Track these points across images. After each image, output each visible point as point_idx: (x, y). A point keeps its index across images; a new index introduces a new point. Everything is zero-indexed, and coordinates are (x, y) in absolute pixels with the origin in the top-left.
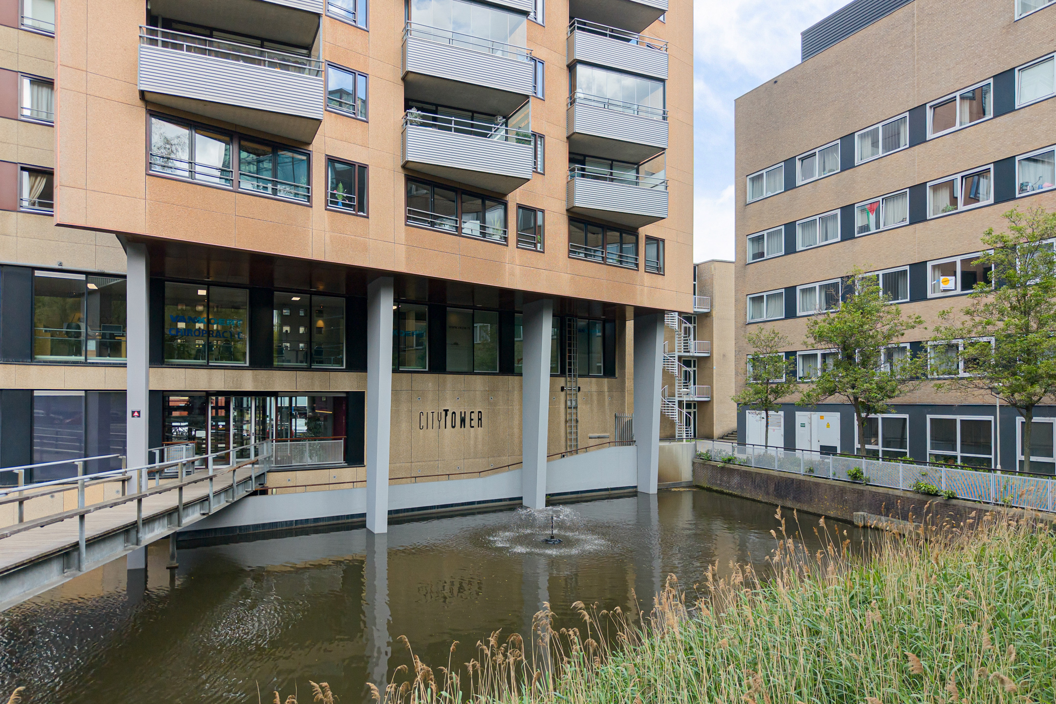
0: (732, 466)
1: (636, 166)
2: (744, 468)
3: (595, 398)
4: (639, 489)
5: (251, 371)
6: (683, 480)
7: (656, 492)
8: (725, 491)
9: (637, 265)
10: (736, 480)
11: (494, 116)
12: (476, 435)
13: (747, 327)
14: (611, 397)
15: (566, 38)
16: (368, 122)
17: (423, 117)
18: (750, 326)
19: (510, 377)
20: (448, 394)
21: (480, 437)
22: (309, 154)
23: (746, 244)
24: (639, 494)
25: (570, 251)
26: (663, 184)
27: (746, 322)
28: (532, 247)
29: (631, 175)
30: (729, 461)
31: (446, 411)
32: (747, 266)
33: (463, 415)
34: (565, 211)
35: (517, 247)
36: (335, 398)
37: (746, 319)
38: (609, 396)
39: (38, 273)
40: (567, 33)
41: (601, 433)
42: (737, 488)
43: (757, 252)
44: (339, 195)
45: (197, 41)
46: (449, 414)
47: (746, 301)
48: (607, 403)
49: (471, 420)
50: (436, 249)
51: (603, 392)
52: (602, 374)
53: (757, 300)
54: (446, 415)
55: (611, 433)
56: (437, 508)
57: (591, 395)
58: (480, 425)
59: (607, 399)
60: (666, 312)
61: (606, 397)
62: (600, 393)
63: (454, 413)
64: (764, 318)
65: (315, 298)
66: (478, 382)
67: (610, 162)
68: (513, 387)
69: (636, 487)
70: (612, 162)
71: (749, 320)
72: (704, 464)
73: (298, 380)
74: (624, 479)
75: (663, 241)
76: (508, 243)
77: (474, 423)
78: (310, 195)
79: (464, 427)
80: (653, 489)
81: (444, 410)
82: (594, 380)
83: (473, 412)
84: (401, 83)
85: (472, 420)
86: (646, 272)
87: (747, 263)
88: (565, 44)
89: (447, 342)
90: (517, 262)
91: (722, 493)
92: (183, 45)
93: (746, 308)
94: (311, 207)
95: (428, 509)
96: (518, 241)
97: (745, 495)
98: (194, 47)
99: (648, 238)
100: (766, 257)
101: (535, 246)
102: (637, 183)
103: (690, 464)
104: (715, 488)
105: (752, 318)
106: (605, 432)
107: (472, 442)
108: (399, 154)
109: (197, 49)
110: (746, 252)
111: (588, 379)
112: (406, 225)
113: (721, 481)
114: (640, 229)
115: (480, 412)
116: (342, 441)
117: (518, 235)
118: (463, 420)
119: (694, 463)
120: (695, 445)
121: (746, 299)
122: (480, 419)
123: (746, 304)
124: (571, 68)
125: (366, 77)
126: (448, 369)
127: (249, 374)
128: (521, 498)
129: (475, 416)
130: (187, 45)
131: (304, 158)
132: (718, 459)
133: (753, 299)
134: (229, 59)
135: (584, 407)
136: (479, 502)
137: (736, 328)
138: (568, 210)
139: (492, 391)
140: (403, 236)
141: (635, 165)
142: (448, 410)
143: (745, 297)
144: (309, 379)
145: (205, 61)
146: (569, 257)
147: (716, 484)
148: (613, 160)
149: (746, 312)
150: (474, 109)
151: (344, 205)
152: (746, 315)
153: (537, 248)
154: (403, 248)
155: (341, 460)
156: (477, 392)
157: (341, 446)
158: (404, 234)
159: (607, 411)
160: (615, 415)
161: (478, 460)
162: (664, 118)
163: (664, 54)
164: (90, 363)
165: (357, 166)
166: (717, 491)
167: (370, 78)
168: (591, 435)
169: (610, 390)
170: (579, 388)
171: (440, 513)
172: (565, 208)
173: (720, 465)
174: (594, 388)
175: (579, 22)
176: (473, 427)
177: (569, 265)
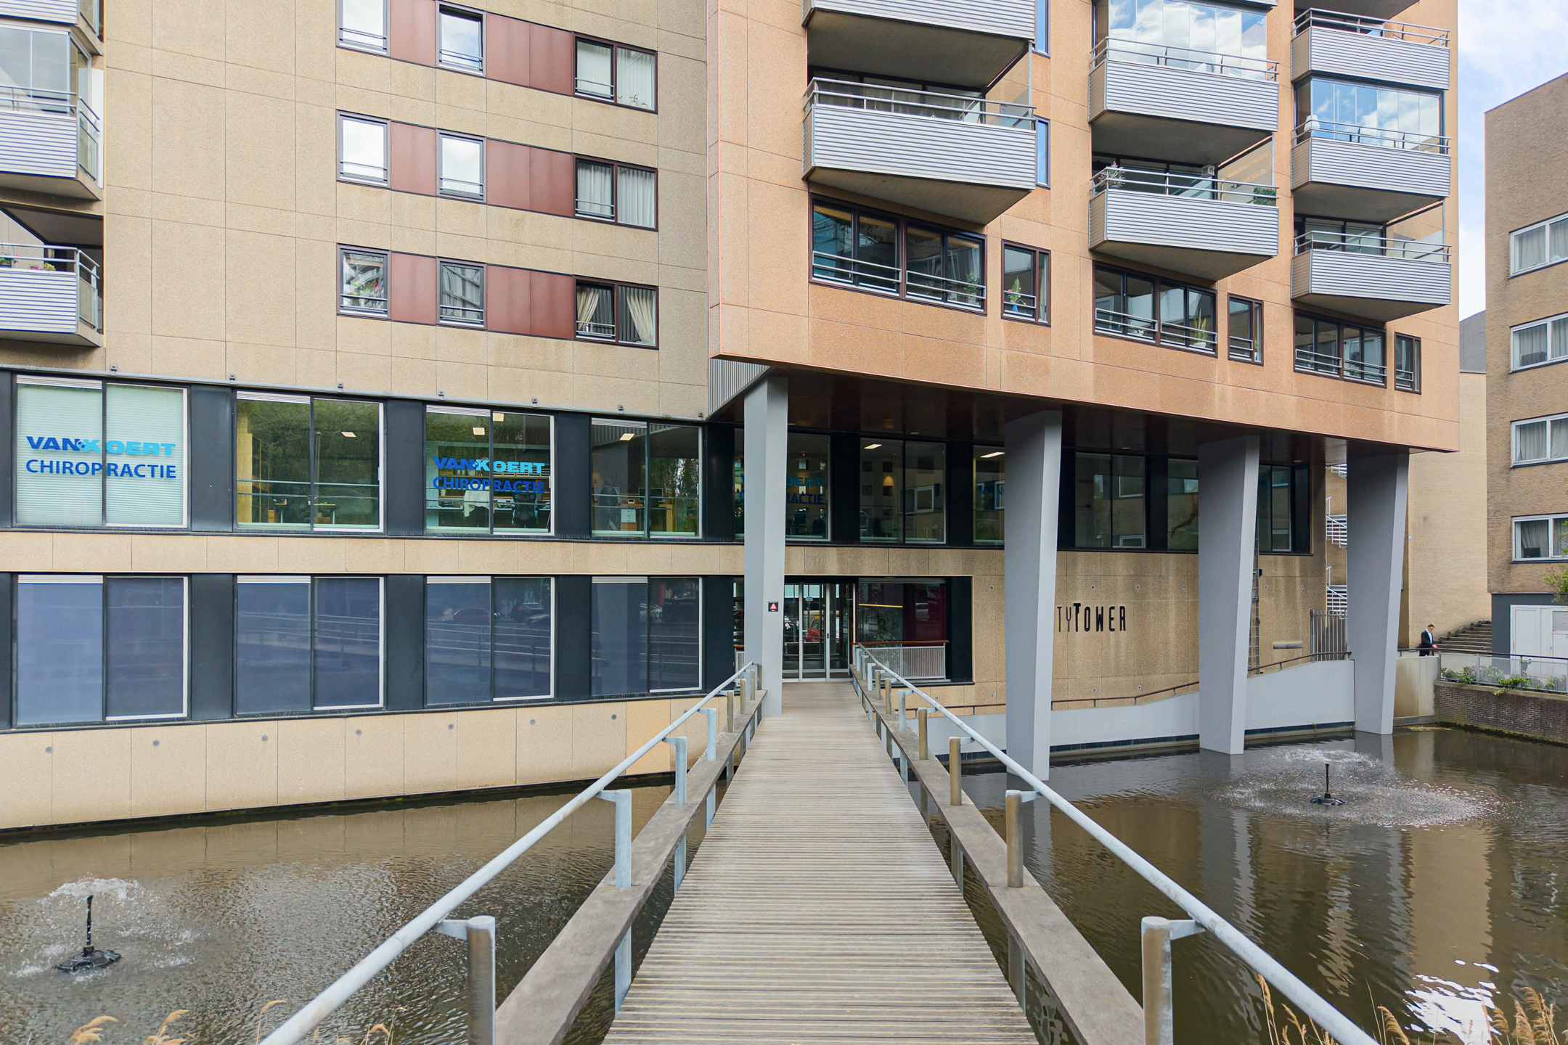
0: (1521, 693)
1: (1381, 228)
2: (1548, 696)
3: (1282, 586)
4: (1358, 727)
5: (835, 549)
6: (1421, 714)
7: (1391, 732)
8: (1506, 732)
9: (1384, 379)
10: (1530, 714)
11: (1201, 166)
12: (1117, 641)
13: (1512, 472)
14: (1305, 584)
15: (1290, 39)
16: (1049, 189)
17: (1127, 176)
18: (1517, 470)
19: (1163, 556)
20: (1080, 580)
21: (1123, 645)
22: (983, 240)
23: (1509, 340)
24: (1357, 736)
25: (1296, 362)
26: (1441, 252)
27: (1510, 464)
28: (1246, 357)
29: (1372, 241)
30: (1515, 684)
31: (1077, 606)
32: (1513, 376)
33: (1100, 613)
34: (1290, 302)
35: (1229, 359)
36: (905, 585)
37: (1510, 460)
38: (1303, 582)
39: (595, 421)
40: (1291, 33)
41: (1290, 640)
42: (1534, 727)
43: (1530, 353)
44: (1014, 295)
45: (881, 93)
46: (1082, 609)
47: (1510, 431)
48: (1299, 594)
49: (1111, 619)
50: (1130, 367)
51: (1293, 577)
52: (1290, 550)
53: (1531, 429)
54: (1077, 611)
55: (1304, 640)
56: (1082, 748)
57: (1277, 581)
58: (1123, 627)
59: (1299, 587)
60: (1411, 450)
61: (1298, 584)
62: (1289, 578)
63: (1088, 609)
64: (1548, 458)
65: (909, 445)
66: (1120, 564)
67: (1342, 223)
68: (1167, 571)
69: (1352, 723)
70: (1345, 224)
71: (1514, 461)
72: (1459, 689)
73: (891, 560)
74: (1337, 711)
75: (1418, 340)
76: (1217, 353)
77: (1115, 624)
78: (984, 298)
79: (1102, 630)
80: (1387, 728)
81: (1075, 604)
82: (1280, 558)
83: (1113, 608)
84: (1088, 128)
85: (1113, 619)
86: (1396, 389)
87: (1512, 370)
88: (1289, 48)
89: (1076, 504)
90: (1229, 381)
91: (1499, 734)
92: (863, 100)
93: (1510, 442)
94: (986, 315)
95: (1069, 749)
96: (1231, 349)
97: (1551, 738)
98: (878, 102)
99: (1399, 337)
100: (1549, 359)
101: (1252, 356)
102: (1383, 252)
103: (1431, 689)
104: (1484, 727)
105: (1521, 458)
106: (1297, 638)
107: (1112, 652)
108: (1086, 232)
109: (880, 105)
110: (1509, 354)
111: (1271, 558)
112: (1095, 334)
113: (1497, 715)
114: (1389, 324)
115: (1122, 608)
116: (944, 647)
117: (1231, 341)
118: (1100, 620)
119: (1437, 688)
120: (1439, 660)
121: (1510, 428)
122: (1122, 618)
123: (1509, 435)
124: (1300, 85)
125: (1047, 124)
126: (1078, 544)
127: (832, 552)
128: (1197, 737)
129: (1116, 614)
130: (868, 100)
131: (977, 246)
132: (1487, 680)
133: (1522, 428)
134: (919, 115)
135: (1266, 600)
136: (1137, 742)
137: (1490, 474)
138: (1293, 300)
139: (1139, 576)
140: (1090, 349)
141: (1381, 226)
142: (1079, 605)
143: (1508, 425)
144: (904, 559)
145: (890, 120)
146: (1295, 371)
147: (1488, 721)
148: (1346, 220)
149: (1510, 449)
150: (1171, 158)
151: (1020, 309)
152: (1510, 453)
153: (1253, 359)
154: (1091, 367)
155: (941, 674)
156: (1119, 578)
157: (942, 655)
158: (1092, 347)
159: (1300, 607)
160: (1311, 613)
161: (1120, 679)
162: (1442, 151)
163: (1443, 50)
164: (654, 539)
165: (1037, 254)
166: (1487, 732)
167: (1052, 124)
168: (1276, 643)
169: (1304, 574)
170: (1261, 571)
171: (1086, 755)
172: (1289, 297)
173: (1498, 691)
174: (1280, 572)
175: (1315, 13)
176: (1113, 630)
177: (1294, 383)
